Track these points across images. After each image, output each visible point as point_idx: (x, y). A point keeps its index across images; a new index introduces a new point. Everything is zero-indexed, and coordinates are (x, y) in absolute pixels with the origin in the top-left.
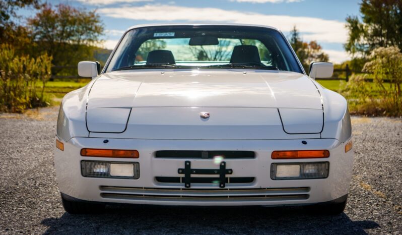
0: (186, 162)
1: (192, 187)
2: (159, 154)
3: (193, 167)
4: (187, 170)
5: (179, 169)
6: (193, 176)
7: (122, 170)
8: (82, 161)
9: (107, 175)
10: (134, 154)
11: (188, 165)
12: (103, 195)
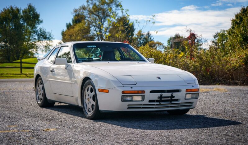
0: (161, 94)
1: (162, 103)
2: (152, 92)
3: (163, 96)
4: (161, 97)
5: (158, 97)
6: (162, 99)
7: (138, 98)
8: (122, 96)
9: (131, 101)
10: (143, 92)
11: (161, 95)
12: (128, 108)
